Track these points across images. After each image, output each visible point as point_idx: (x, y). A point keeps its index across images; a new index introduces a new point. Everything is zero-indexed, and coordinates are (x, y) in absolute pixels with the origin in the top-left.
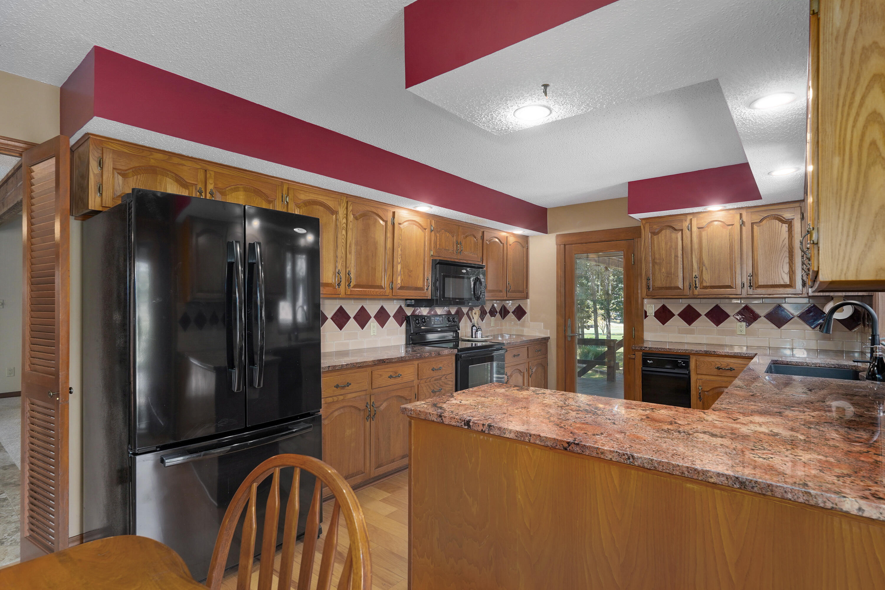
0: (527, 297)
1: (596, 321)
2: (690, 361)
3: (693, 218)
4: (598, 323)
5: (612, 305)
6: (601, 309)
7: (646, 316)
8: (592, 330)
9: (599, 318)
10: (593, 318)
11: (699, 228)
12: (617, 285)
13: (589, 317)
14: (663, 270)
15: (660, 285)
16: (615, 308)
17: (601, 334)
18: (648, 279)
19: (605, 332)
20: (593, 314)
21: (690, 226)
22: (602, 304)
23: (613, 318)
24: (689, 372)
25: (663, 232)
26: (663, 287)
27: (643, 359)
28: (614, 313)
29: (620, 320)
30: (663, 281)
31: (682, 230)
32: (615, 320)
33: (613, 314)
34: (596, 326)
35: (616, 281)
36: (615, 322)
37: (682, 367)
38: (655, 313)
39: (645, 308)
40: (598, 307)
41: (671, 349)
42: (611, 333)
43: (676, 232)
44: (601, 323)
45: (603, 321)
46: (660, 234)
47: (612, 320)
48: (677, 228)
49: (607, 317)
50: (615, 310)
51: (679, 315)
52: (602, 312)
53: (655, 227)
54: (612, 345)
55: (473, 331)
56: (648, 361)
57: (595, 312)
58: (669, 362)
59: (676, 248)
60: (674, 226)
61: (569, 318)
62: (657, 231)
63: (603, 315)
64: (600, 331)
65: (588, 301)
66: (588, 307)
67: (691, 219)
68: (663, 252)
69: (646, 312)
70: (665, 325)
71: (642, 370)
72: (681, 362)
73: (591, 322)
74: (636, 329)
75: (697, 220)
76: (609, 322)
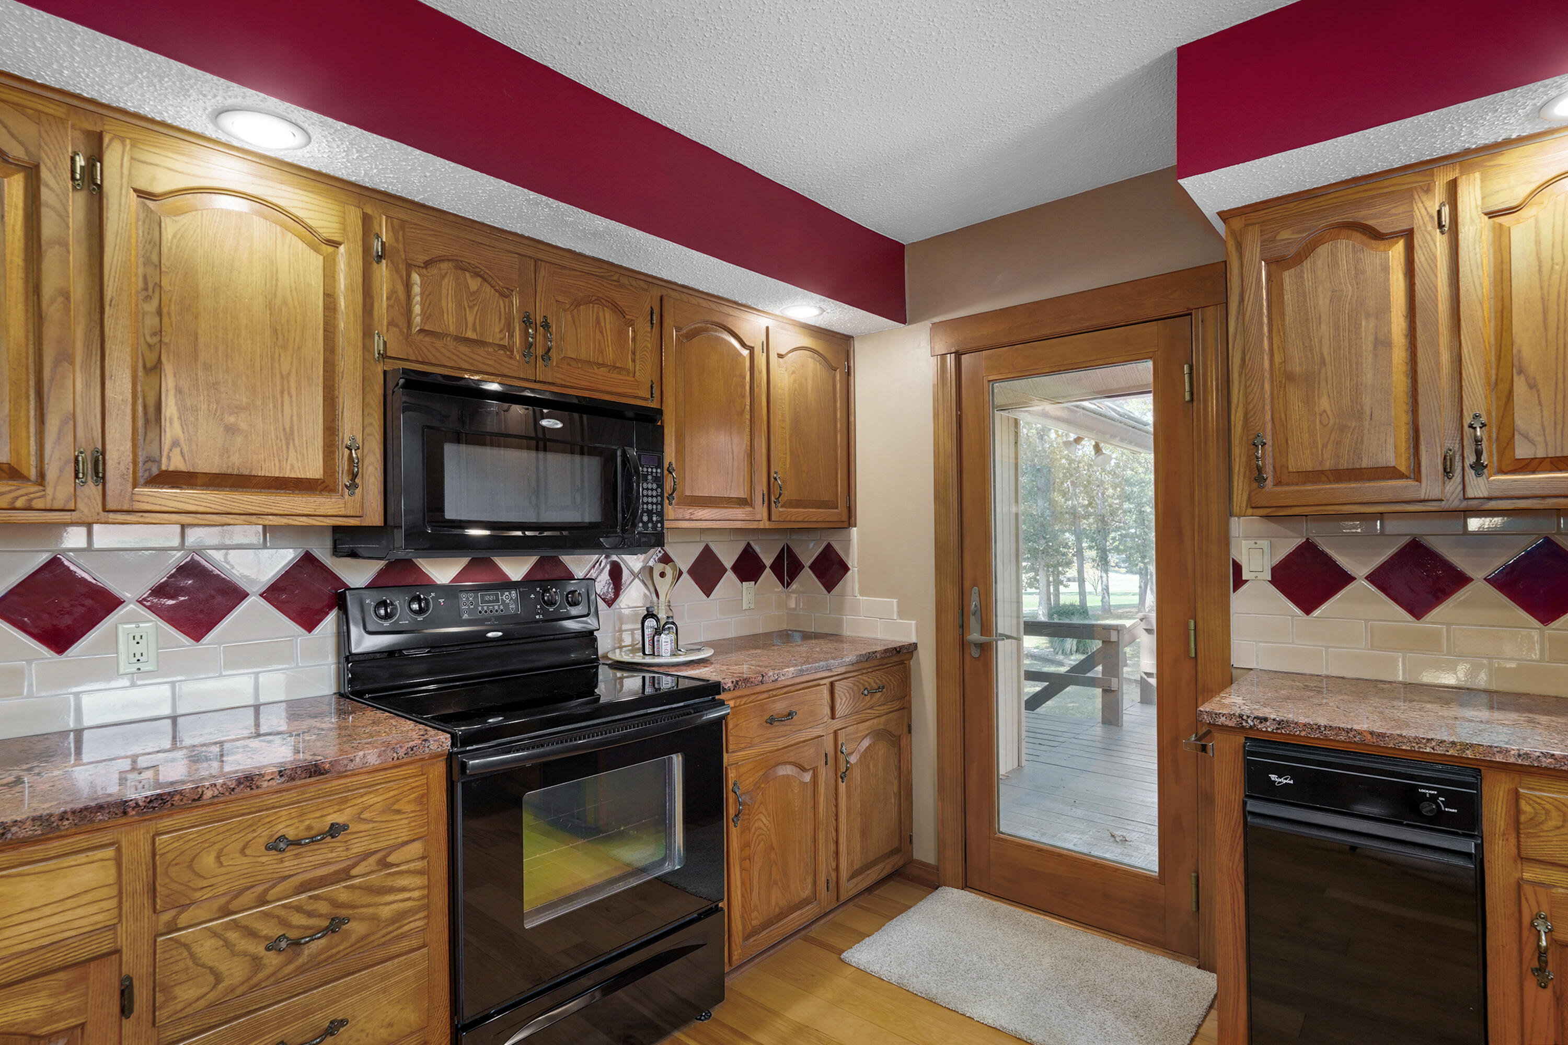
0: (849, 520)
1: (1081, 571)
2: (1479, 796)
3: (1462, 173)
4: (1085, 574)
5: (1111, 541)
6: (1090, 548)
7: (1239, 582)
8: (1074, 587)
9: (1087, 566)
10: (1075, 566)
11: (1491, 215)
12: (1121, 505)
13: (1068, 564)
14: (1324, 403)
15: (1309, 465)
16: (1117, 547)
17: (1090, 593)
18: (1255, 444)
19: (1099, 589)
20: (1075, 558)
21: (1446, 211)
22: (1093, 539)
23: (1113, 564)
24: (1480, 847)
25: (1323, 250)
26: (1322, 472)
27: (1248, 764)
28: (1116, 556)
29: (1126, 568)
30: (1325, 446)
31: (1409, 235)
32: (1117, 569)
33: (1113, 558)
34: (1081, 580)
35: (1119, 497)
36: (1117, 572)
37: (1437, 822)
38: (1274, 570)
39: (1234, 554)
40: (1084, 545)
41: (1383, 735)
42: (1110, 591)
43: (1381, 245)
44: (1091, 573)
45: (1095, 570)
46: (1307, 264)
47: (1113, 569)
48: (1382, 224)
49: (1103, 563)
50: (1117, 550)
51: (1372, 578)
52: (1093, 553)
53: (1285, 235)
54: (1114, 637)
55: (647, 632)
56: (1273, 777)
57: (1080, 553)
58: (1376, 791)
59: (1384, 309)
60: (1370, 223)
61: (975, 584)
62: (1292, 251)
63: (1094, 560)
64: (1089, 587)
65: (1067, 535)
66: (1066, 546)
67: (1453, 187)
68: (1324, 327)
69: (1237, 568)
70: (1317, 613)
71: (1246, 813)
72: (1433, 798)
73: (1072, 572)
74: (1200, 625)
75: (1482, 181)
76: (1106, 571)
